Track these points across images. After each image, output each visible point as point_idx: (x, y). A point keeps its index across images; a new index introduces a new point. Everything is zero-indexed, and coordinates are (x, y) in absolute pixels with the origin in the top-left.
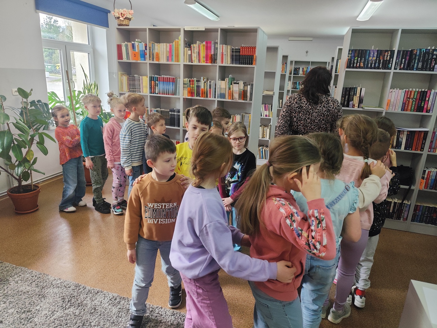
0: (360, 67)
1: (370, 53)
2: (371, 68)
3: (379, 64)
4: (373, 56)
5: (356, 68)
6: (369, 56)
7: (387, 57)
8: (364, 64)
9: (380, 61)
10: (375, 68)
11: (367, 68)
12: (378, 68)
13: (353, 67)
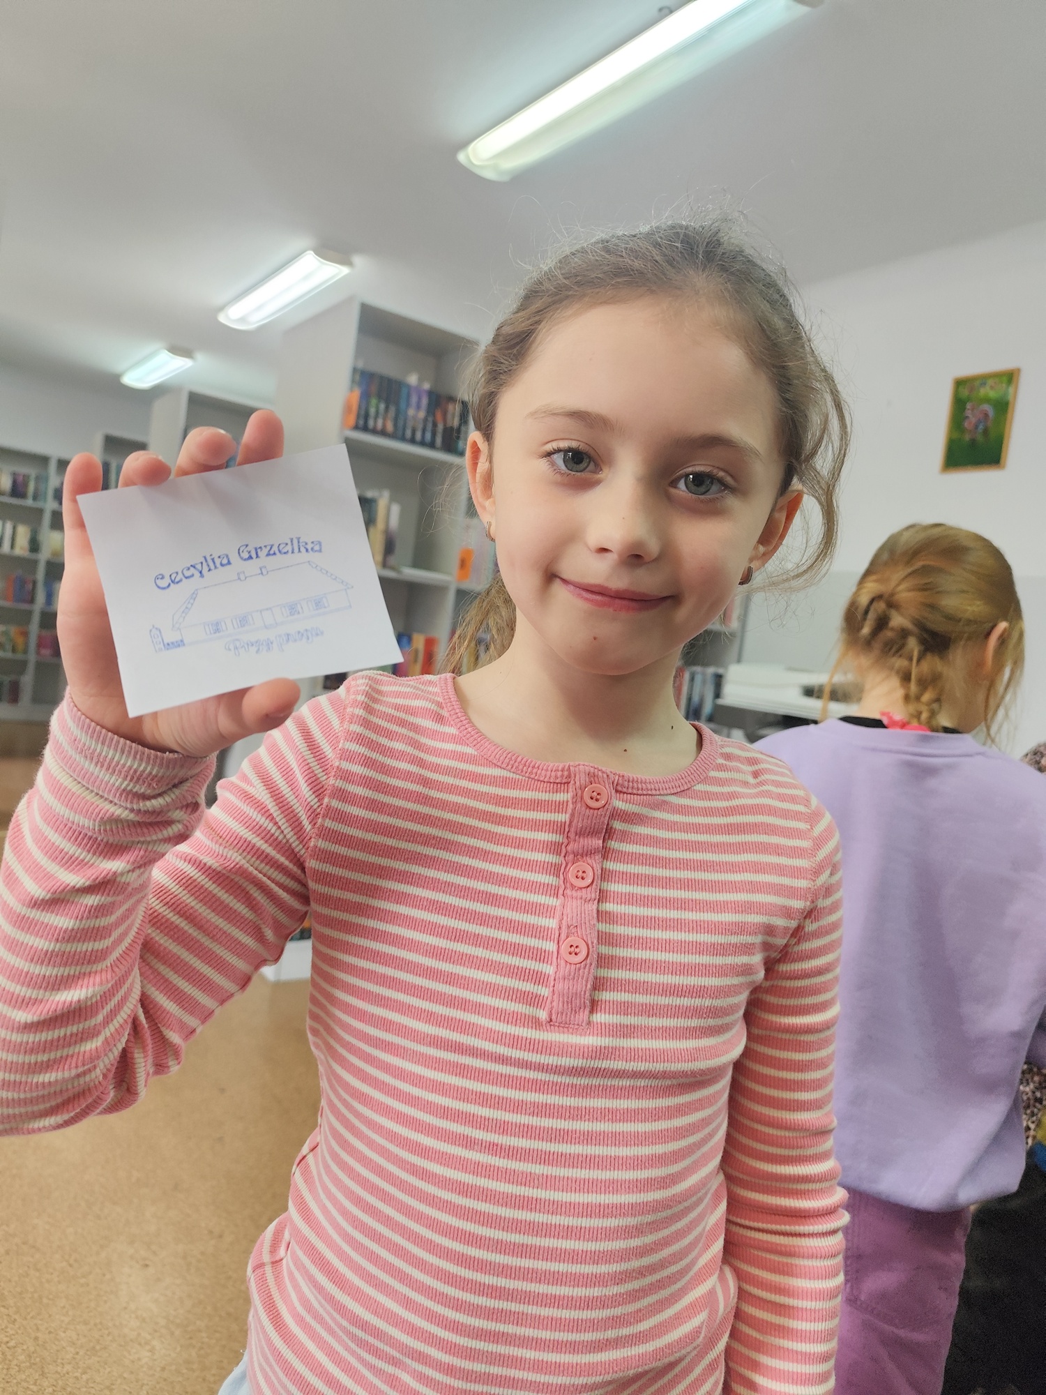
0: (383, 433)
1: (409, 396)
2: (412, 441)
3: (434, 434)
4: (418, 407)
5: (374, 432)
6: (408, 405)
7: (453, 417)
8: (395, 425)
9: (435, 425)
10: (423, 444)
11: (403, 439)
12: (432, 445)
13: (365, 429)
